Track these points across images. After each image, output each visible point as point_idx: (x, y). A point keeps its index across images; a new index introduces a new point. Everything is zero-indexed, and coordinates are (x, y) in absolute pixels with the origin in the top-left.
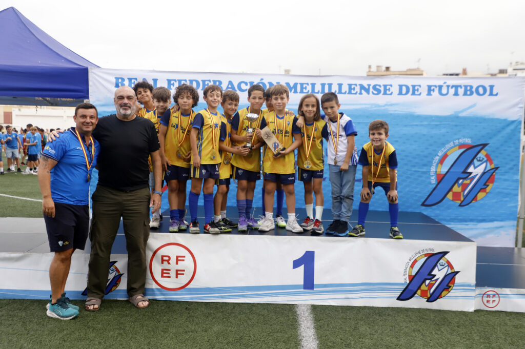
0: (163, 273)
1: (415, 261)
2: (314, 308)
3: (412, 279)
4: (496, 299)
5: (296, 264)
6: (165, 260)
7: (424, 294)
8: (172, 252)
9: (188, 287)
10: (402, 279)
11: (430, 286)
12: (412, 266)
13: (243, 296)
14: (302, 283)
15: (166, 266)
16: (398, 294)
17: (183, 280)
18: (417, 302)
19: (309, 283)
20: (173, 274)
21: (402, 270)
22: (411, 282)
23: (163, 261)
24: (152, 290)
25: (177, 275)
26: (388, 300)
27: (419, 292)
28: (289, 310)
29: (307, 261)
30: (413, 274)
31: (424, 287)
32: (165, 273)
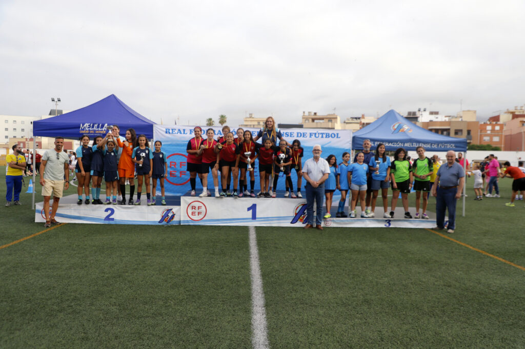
0: (192, 214)
1: (298, 207)
2: (256, 227)
3: (296, 214)
4: (330, 222)
5: (249, 209)
6: (194, 208)
7: (301, 220)
8: (197, 204)
9: (204, 219)
10: (293, 215)
11: (304, 217)
12: (296, 209)
13: (226, 223)
14: (251, 217)
15: (194, 210)
16: (291, 221)
17: (201, 216)
18: (299, 224)
19: (254, 217)
20: (197, 214)
21: (292, 210)
22: (296, 215)
23: (192, 208)
24: (188, 221)
25: (199, 214)
26: (287, 224)
27: (299, 220)
28: (246, 229)
29: (253, 208)
30: (297, 212)
31: (301, 218)
32: (193, 213)
